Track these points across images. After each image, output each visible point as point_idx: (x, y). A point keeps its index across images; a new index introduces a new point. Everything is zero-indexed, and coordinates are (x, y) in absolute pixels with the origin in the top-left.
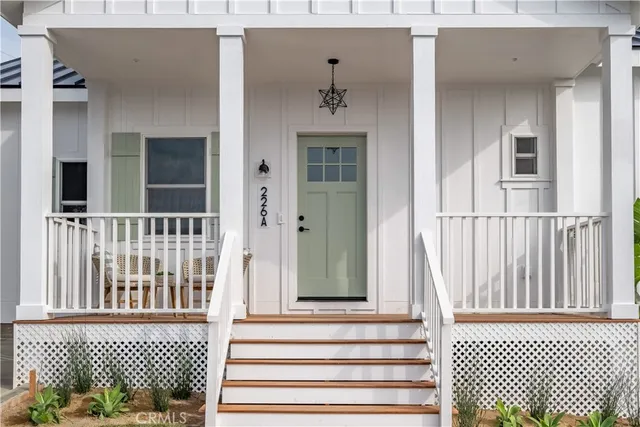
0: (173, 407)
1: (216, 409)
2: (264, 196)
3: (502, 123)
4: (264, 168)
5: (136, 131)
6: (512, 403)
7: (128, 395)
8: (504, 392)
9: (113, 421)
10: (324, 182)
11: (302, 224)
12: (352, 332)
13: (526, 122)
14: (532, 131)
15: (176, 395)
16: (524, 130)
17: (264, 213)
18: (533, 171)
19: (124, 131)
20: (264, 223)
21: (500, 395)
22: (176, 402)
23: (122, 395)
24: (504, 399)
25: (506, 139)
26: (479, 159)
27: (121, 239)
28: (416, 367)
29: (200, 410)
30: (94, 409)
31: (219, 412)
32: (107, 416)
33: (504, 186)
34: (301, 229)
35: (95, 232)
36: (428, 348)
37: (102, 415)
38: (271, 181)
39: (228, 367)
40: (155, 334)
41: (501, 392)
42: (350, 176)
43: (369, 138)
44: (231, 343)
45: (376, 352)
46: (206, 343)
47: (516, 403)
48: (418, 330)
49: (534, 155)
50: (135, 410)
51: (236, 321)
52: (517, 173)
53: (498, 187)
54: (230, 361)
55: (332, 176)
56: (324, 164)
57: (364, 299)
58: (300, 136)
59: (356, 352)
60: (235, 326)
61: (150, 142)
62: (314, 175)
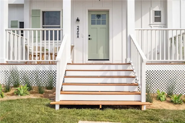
0: (46, 92)
1: (60, 93)
2: (78, 29)
3: (150, 7)
4: (78, 20)
5: (39, 9)
6: (163, 91)
7: (30, 88)
8: (160, 87)
9: (23, 97)
10: (96, 25)
11: (90, 37)
12: (107, 67)
13: (157, 7)
14: (159, 9)
15: (48, 88)
16: (157, 9)
17: (78, 34)
18: (160, 21)
19: (35, 9)
20: (78, 37)
21: (159, 88)
22: (48, 91)
23: (28, 88)
24: (160, 90)
25: (151, 11)
26: (143, 17)
27: (35, 42)
28: (130, 78)
29: (54, 93)
30: (17, 93)
31: (61, 94)
32: (21, 95)
33: (151, 25)
34: (89, 39)
35: (26, 39)
36: (134, 72)
37: (19, 95)
38: (80, 24)
39: (65, 78)
40: (41, 68)
41: (159, 87)
42: (104, 23)
43: (110, 11)
44: (66, 71)
45: (115, 74)
46: (56, 71)
47: (164, 91)
48: (129, 67)
49: (160, 16)
50: (32, 93)
51: (68, 64)
52: (155, 22)
53: (149, 26)
54: (66, 77)
55: (99, 23)
56: (96, 19)
57: (108, 60)
58: (89, 11)
59: (108, 74)
60: (68, 65)
61: (43, 12)
62: (93, 23)
